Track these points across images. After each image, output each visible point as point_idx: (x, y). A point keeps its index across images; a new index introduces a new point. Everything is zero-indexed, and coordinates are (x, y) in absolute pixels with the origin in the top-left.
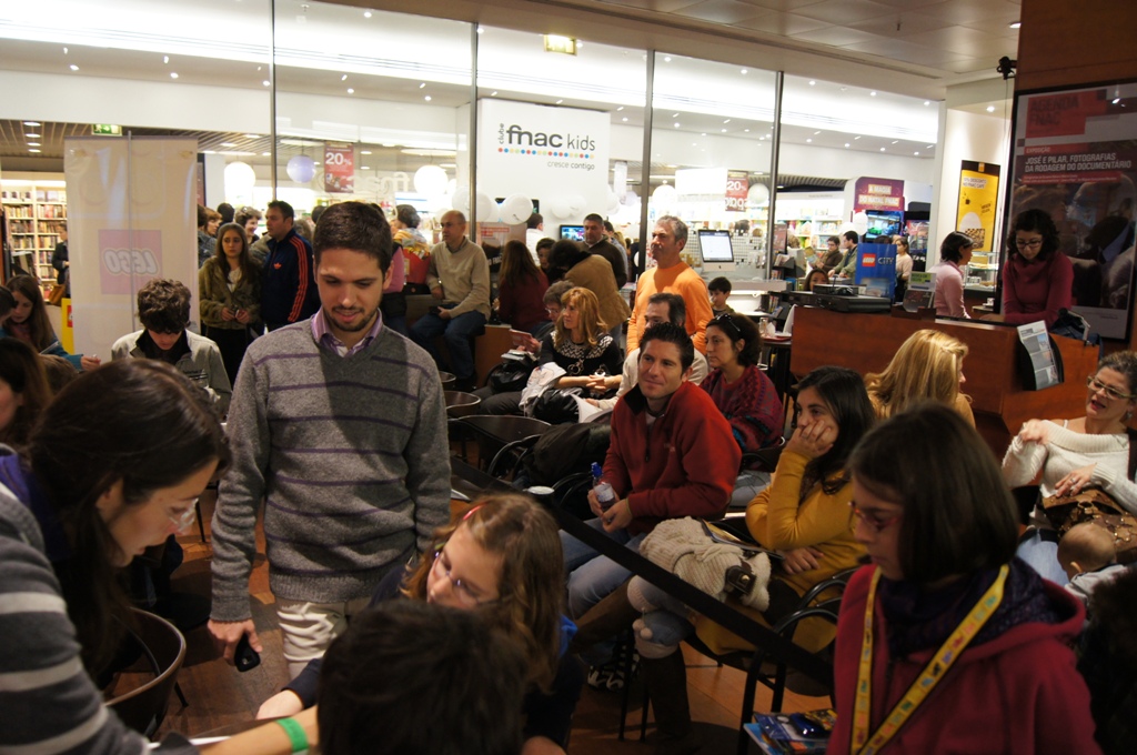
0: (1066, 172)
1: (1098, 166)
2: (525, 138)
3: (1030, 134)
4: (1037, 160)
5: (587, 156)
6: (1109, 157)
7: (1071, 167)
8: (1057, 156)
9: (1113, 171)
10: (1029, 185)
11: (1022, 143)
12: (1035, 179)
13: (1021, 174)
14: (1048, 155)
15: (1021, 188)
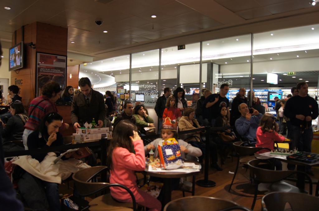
0: (50, 73)
1: (57, 72)
4: (43, 69)
6: (59, 70)
8: (48, 69)
9: (60, 74)
10: (41, 75)
12: (43, 74)
13: (39, 71)
14: (45, 68)
15: (40, 75)
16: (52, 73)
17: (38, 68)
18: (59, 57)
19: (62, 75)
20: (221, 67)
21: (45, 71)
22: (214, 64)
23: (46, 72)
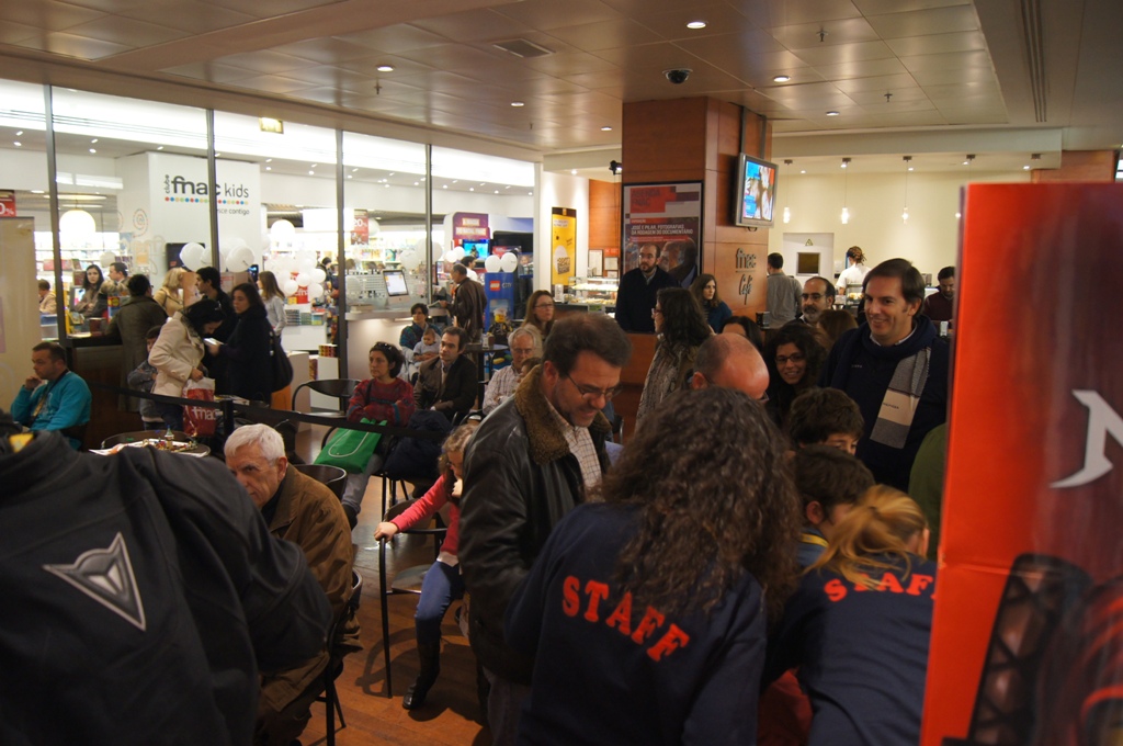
0: (656, 235)
1: (675, 232)
2: (188, 187)
3: (633, 210)
4: (639, 227)
5: (242, 203)
6: (680, 227)
7: (659, 232)
8: (650, 225)
9: (682, 235)
10: (634, 243)
11: (628, 216)
12: (638, 240)
14: (645, 225)
15: (631, 244)
16: (662, 235)
23: (645, 235)
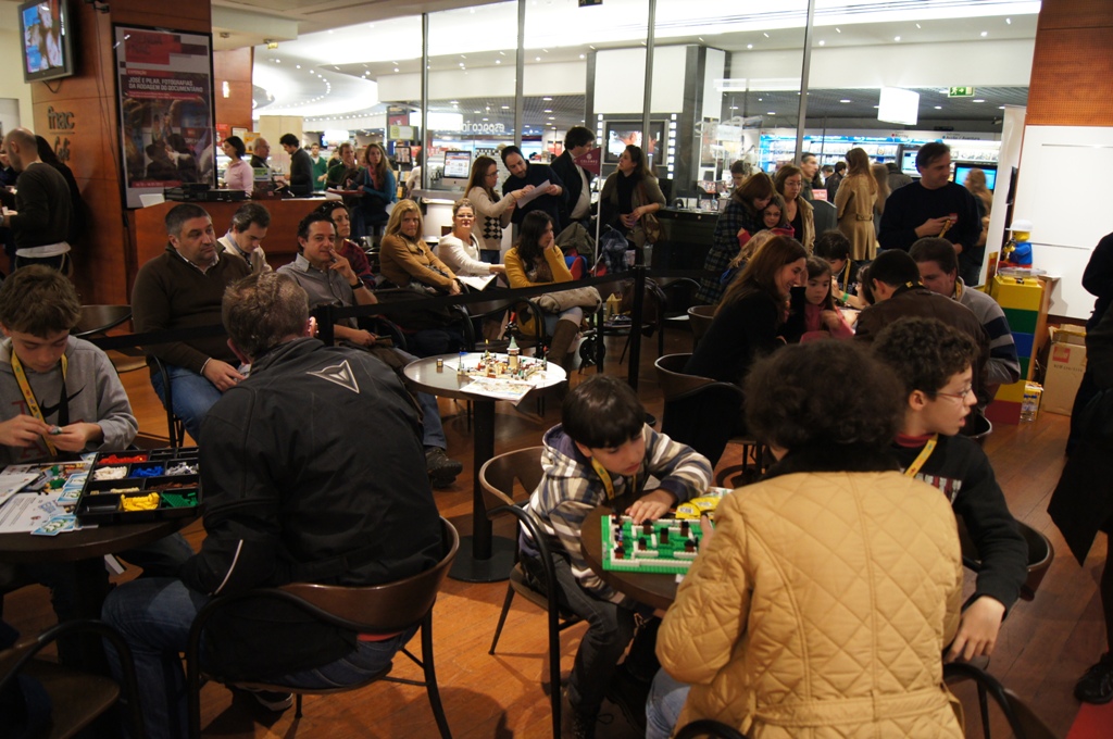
0: (161, 91)
4: (137, 80)
6: (188, 83)
8: (152, 78)
9: (192, 93)
10: (135, 99)
12: (138, 95)
13: (126, 89)
14: (145, 77)
15: (129, 100)
16: (168, 91)
17: (122, 76)
18: (186, 39)
19: (199, 97)
20: (735, 60)
21: (143, 87)
22: (708, 50)
23: (148, 90)
